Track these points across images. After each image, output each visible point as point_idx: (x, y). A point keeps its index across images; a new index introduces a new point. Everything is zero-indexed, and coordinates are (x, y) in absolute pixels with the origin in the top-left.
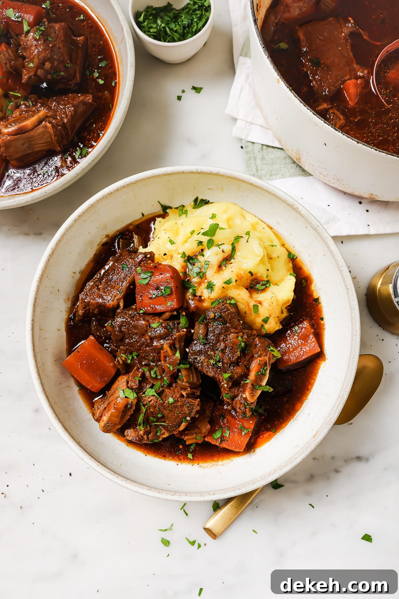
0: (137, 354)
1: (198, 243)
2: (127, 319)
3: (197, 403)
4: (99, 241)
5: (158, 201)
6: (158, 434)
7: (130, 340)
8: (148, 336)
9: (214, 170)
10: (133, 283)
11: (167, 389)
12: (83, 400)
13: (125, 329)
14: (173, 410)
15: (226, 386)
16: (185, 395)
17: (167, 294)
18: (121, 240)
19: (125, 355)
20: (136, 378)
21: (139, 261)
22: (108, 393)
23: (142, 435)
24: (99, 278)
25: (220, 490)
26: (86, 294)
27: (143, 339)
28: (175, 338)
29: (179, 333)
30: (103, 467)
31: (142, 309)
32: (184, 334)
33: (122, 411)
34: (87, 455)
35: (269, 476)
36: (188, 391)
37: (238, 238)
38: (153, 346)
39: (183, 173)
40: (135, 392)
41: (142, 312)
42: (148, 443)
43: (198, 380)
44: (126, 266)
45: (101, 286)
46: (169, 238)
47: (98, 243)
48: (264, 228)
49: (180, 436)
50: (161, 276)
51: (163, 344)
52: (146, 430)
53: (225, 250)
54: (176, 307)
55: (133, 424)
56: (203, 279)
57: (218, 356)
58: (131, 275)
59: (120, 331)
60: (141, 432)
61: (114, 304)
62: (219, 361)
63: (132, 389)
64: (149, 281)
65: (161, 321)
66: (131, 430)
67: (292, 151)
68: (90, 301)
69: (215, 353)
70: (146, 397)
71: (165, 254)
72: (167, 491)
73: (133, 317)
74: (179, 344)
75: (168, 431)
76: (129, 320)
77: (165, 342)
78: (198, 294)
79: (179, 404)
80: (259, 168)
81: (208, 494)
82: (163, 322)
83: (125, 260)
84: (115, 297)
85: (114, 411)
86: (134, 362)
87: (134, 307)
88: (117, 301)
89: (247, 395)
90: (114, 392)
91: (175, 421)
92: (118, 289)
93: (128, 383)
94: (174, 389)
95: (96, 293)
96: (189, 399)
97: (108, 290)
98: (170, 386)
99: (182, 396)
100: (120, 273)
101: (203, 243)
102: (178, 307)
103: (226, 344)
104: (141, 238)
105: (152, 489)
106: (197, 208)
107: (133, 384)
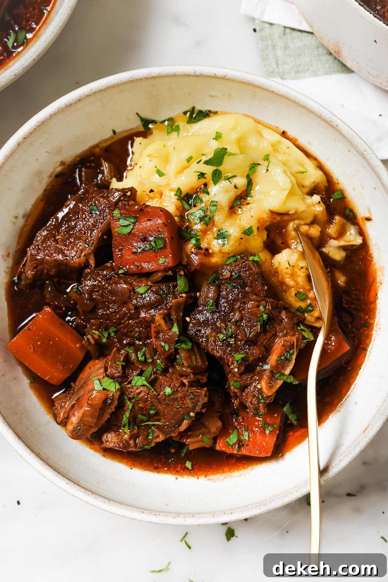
0: (115, 329)
1: (199, 175)
2: (100, 282)
3: (204, 393)
4: (51, 170)
5: (137, 114)
6: (150, 437)
7: (105, 311)
8: (133, 304)
9: (220, 72)
10: (108, 232)
11: (161, 375)
12: (38, 397)
13: (98, 295)
14: (172, 404)
15: (236, 370)
16: (187, 384)
17: (159, 247)
18: (83, 169)
19: (99, 331)
20: (118, 363)
21: (115, 200)
22: (75, 385)
23: (128, 441)
24: (55, 224)
25: (239, 508)
26: (37, 248)
27: (124, 309)
28: (171, 307)
29: (176, 300)
30: (76, 486)
31: (122, 268)
32: (183, 301)
33: (99, 408)
34: (51, 470)
35: (305, 485)
36: (190, 378)
37: (254, 166)
38: (140, 318)
39: (175, 75)
40: (117, 381)
41: (122, 272)
42: (134, 450)
43: (203, 362)
44: (95, 208)
45: (60, 237)
46: (156, 167)
47: (49, 174)
48: (288, 148)
49: (180, 440)
50: (149, 223)
51: (155, 315)
52: (132, 433)
53: (238, 185)
54: (171, 265)
55: (114, 426)
56: (210, 226)
57: (230, 330)
58: (105, 220)
59: (91, 299)
60: (126, 436)
61: (80, 262)
62: (231, 337)
63: (112, 377)
64: (132, 229)
65: (149, 283)
66: (111, 433)
67: (329, 41)
68: (44, 258)
69: (227, 326)
70: (132, 387)
71: (152, 191)
72: (166, 512)
73: (110, 279)
74: (177, 314)
75: (164, 433)
76: (103, 283)
77: (156, 312)
78: (204, 245)
79: (179, 395)
80: (280, 62)
81: (223, 513)
82: (152, 284)
83: (94, 200)
84: (82, 251)
85: (88, 409)
86: (113, 340)
87: (109, 265)
88: (85, 258)
89: (263, 385)
90: (85, 383)
91: (174, 419)
92: (86, 240)
93: (106, 370)
94: (171, 375)
95: (53, 247)
96: (193, 388)
97: (71, 242)
98: (165, 371)
99: (183, 384)
100: (88, 218)
101: (205, 176)
102: (174, 265)
103: (242, 314)
104: (114, 165)
105: (146, 511)
106: (194, 123)
107: (114, 371)
